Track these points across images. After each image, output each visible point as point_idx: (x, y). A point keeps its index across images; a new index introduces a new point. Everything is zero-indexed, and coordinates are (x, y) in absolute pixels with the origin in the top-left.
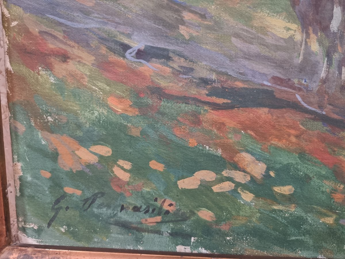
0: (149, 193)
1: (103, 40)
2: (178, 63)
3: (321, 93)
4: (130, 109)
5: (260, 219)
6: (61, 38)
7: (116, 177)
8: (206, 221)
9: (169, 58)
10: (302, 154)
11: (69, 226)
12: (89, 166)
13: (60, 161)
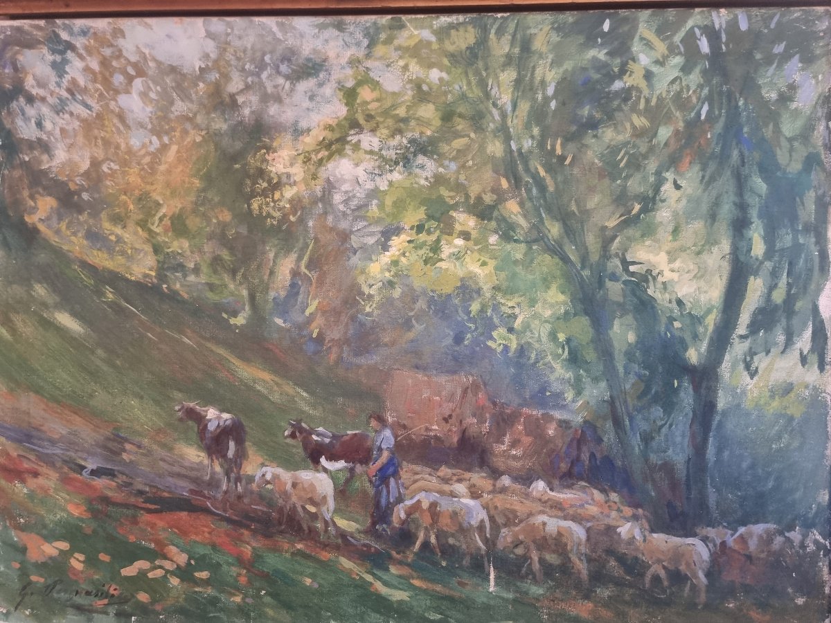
0: (98, 580)
1: (65, 462)
2: (121, 479)
3: (224, 501)
4: (84, 513)
5: (186, 600)
6: (34, 460)
7: (72, 567)
8: (143, 602)
9: (114, 476)
10: (214, 546)
11: (32, 609)
12: (51, 558)
13: (28, 554)
